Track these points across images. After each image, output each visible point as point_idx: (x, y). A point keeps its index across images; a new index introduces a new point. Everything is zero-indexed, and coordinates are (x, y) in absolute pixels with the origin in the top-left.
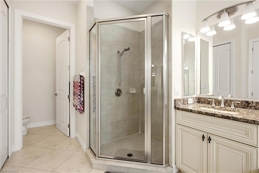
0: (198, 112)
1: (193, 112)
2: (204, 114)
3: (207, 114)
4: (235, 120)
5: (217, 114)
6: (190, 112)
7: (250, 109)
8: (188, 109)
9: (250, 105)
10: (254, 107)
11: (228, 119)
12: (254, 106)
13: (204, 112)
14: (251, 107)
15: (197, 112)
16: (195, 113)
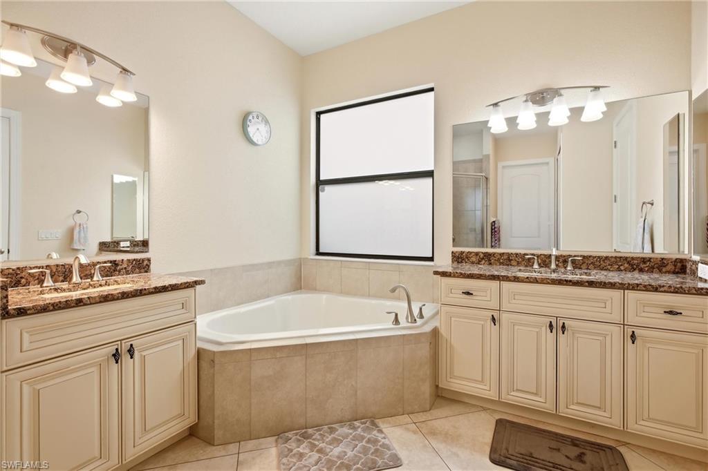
0: (102, 300)
1: (85, 305)
2: (118, 299)
3: (125, 296)
4: (175, 290)
5: (145, 289)
6: (74, 307)
7: (119, 275)
8: (66, 301)
9: (118, 268)
10: (124, 270)
11: (165, 291)
12: (125, 268)
13: (118, 294)
14: (119, 271)
15: (98, 300)
16: (91, 304)
